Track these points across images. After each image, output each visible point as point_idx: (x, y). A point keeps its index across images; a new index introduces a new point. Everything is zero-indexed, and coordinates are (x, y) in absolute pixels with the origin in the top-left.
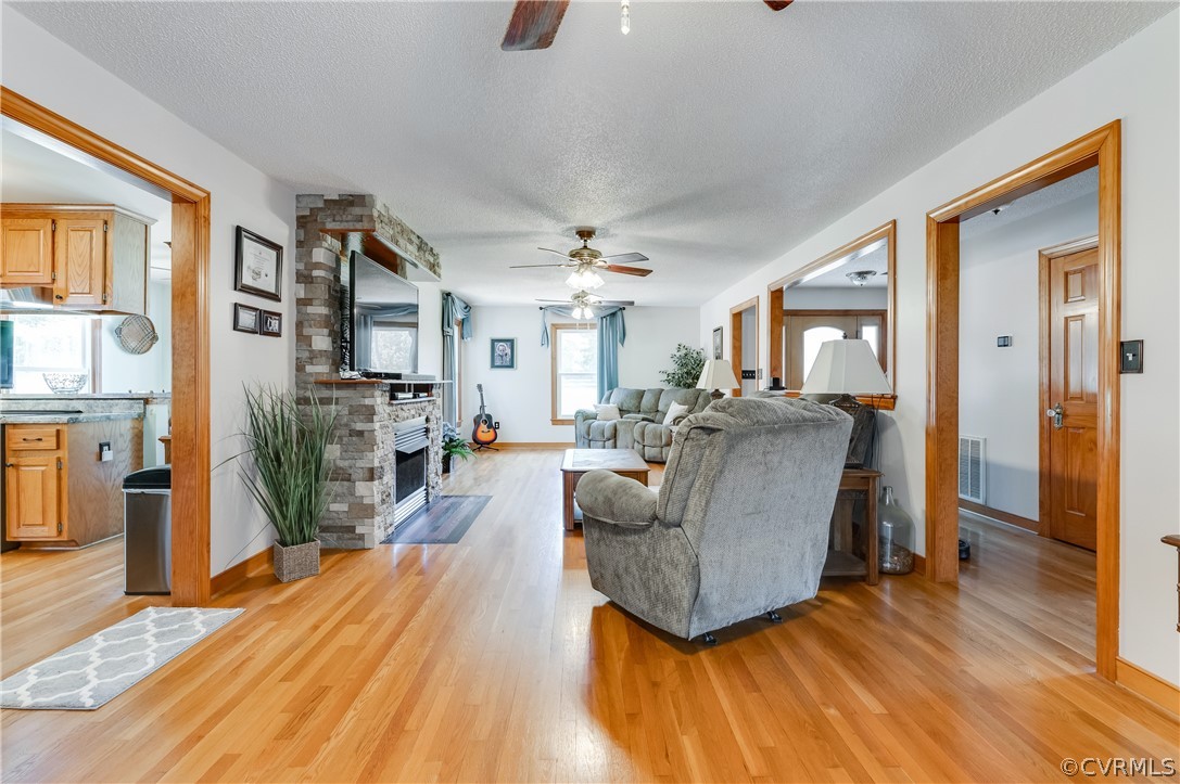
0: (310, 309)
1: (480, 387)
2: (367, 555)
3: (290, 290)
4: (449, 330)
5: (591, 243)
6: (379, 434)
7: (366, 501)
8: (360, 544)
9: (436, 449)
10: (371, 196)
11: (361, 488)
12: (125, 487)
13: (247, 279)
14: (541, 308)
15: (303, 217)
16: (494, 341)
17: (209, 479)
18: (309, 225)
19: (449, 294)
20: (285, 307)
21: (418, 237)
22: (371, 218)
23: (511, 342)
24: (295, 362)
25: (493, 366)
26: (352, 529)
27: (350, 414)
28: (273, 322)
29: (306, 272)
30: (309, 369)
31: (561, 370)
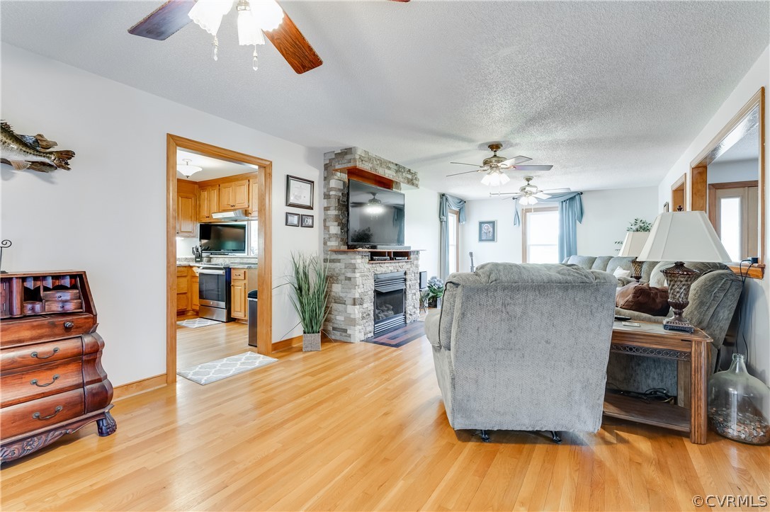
0: (329, 212)
1: (471, 254)
2: (351, 346)
3: (319, 203)
4: (444, 217)
5: (499, 153)
6: (359, 281)
7: (352, 316)
8: (349, 340)
9: (414, 291)
10: (354, 147)
11: (350, 308)
12: (249, 297)
13: (292, 200)
14: (514, 199)
15: (326, 164)
16: (481, 223)
17: (271, 296)
18: (328, 169)
19: (443, 195)
20: (317, 212)
21: (396, 165)
22: (355, 160)
23: (493, 223)
24: (323, 240)
25: (481, 240)
26: (345, 331)
27: (345, 268)
28: (308, 220)
29: (327, 193)
30: (329, 243)
31: (529, 242)
